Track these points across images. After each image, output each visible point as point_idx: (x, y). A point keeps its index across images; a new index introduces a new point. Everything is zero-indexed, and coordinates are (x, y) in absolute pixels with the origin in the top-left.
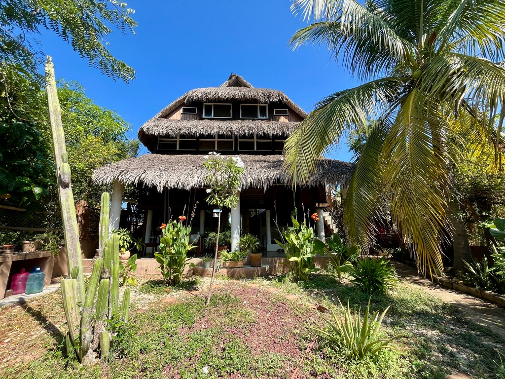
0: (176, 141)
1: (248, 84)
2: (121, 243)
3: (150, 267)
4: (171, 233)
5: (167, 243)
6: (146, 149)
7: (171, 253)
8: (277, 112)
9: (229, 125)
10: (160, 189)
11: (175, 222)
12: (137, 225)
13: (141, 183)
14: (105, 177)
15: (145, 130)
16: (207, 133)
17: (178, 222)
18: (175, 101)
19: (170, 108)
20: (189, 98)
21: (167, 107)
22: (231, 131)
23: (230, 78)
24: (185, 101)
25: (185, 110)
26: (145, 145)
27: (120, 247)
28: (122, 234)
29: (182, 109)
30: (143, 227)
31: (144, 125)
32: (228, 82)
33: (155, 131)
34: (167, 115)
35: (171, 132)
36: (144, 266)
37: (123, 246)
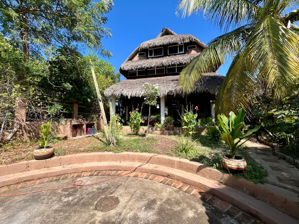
0: (136, 72)
1: (173, 32)
2: (117, 119)
3: (127, 129)
4: (134, 115)
5: (132, 119)
6: (123, 76)
7: (134, 123)
8: (189, 48)
9: (161, 61)
10: (129, 97)
11: (135, 111)
12: (123, 112)
13: (122, 95)
14: (109, 93)
15: (122, 68)
16: (150, 67)
17: (136, 111)
18: (134, 51)
19: (132, 55)
20: (141, 48)
21: (131, 55)
22: (162, 64)
23: (162, 31)
24: (139, 50)
25: (140, 55)
26: (123, 75)
27: (117, 121)
28: (117, 116)
29: (138, 54)
30: (125, 113)
31: (122, 66)
32: (161, 33)
33: (126, 68)
34: (131, 59)
35: (133, 68)
36: (126, 129)
37: (118, 121)
